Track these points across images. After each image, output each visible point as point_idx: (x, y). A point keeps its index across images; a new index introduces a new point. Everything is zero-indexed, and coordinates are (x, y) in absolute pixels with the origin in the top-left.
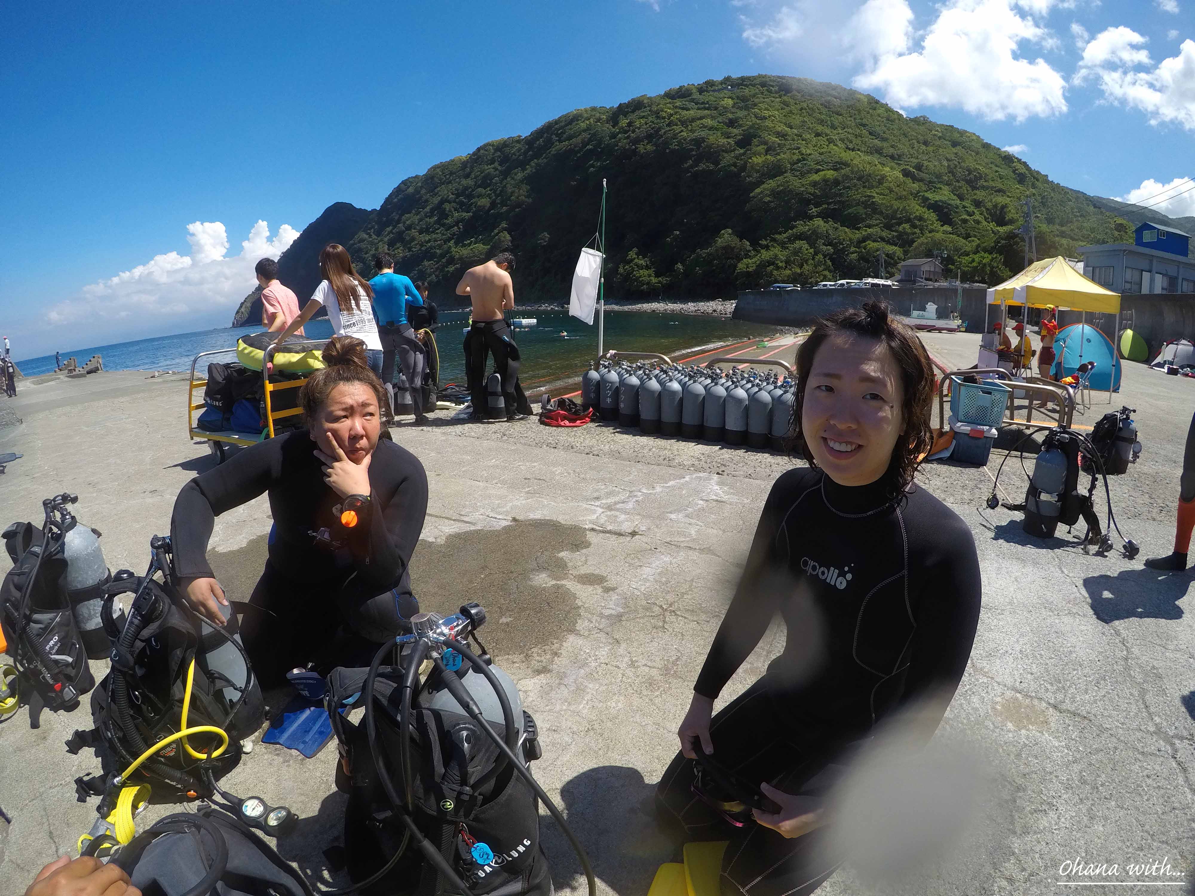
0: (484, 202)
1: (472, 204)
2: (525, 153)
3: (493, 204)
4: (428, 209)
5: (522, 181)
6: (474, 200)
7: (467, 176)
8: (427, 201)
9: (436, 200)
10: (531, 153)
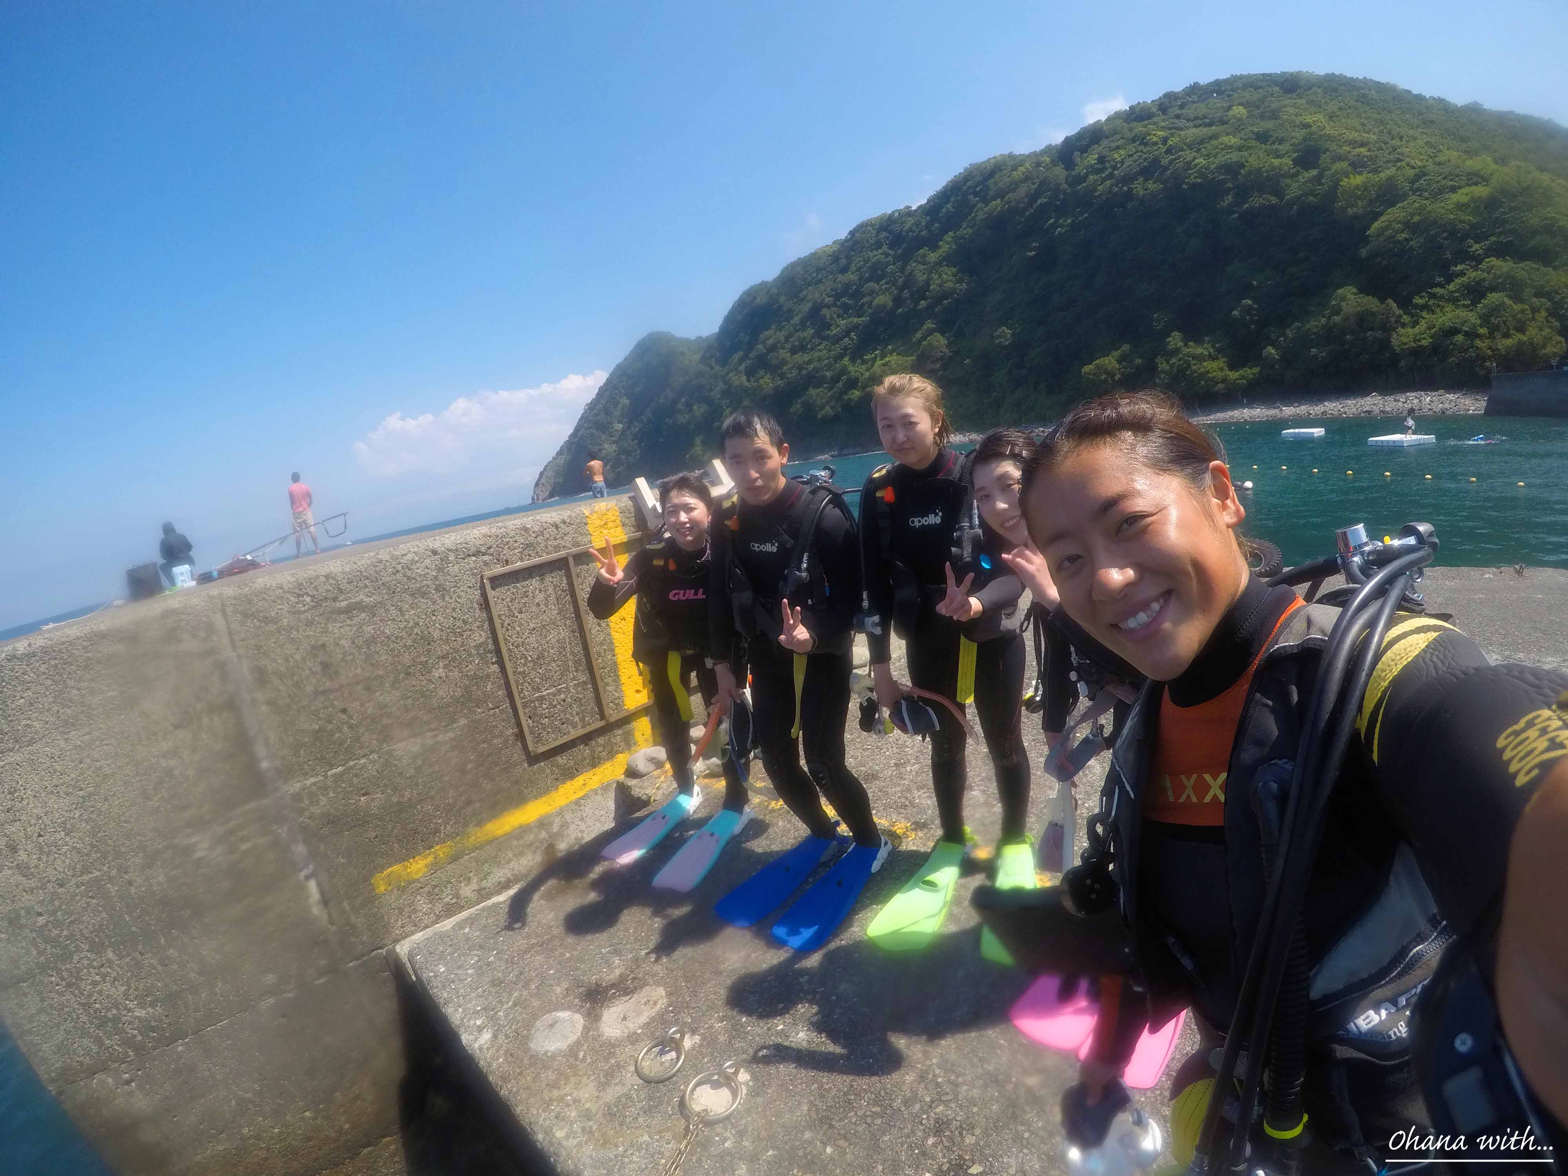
0: (884, 300)
1: (863, 305)
2: (928, 226)
3: (898, 301)
4: (796, 320)
5: (939, 264)
6: (865, 300)
7: (844, 270)
8: (790, 311)
9: (806, 307)
10: (937, 225)
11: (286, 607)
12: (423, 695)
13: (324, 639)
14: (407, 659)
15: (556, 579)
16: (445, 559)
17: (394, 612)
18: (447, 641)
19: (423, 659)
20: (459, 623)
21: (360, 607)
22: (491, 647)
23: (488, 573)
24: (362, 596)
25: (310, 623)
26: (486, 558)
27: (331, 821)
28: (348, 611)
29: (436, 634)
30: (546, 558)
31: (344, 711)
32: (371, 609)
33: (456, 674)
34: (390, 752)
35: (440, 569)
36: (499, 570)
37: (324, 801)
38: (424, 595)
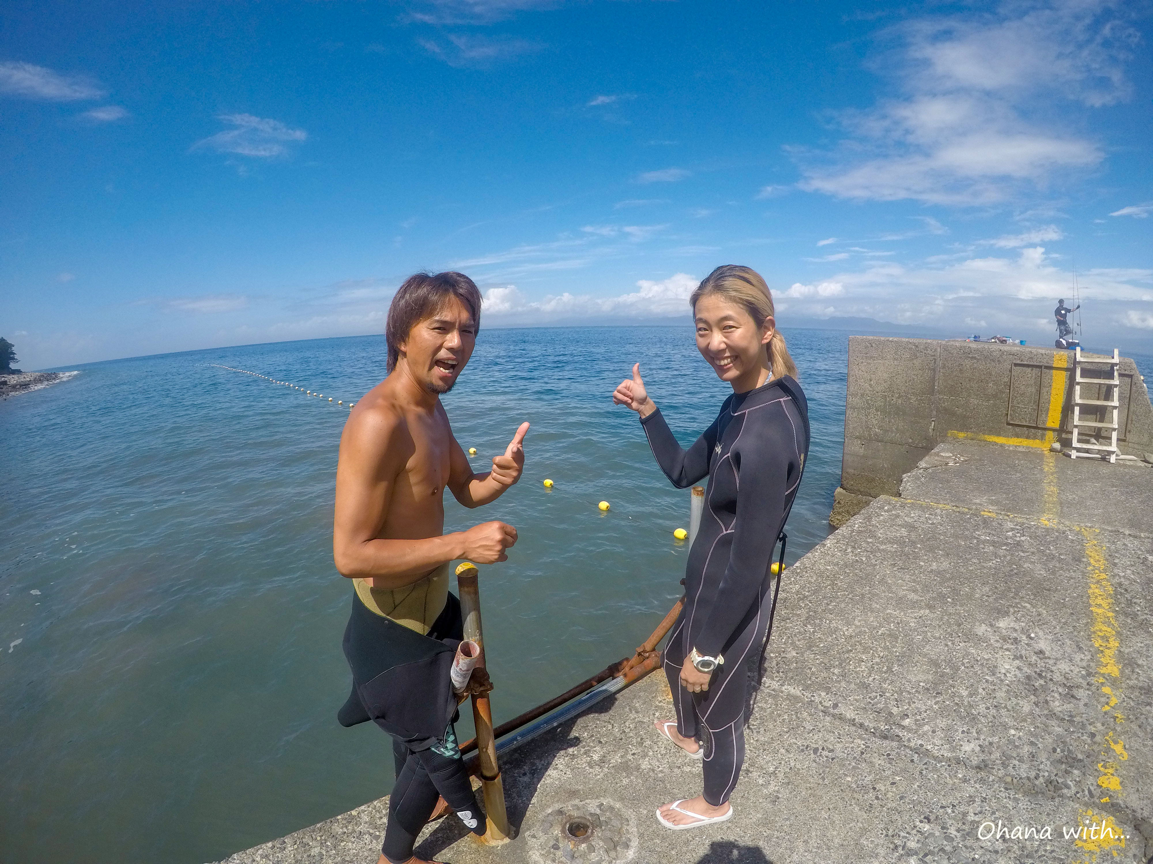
11: (956, 351)
12: (984, 389)
13: (963, 363)
14: (983, 377)
15: (1036, 371)
16: (1003, 353)
17: (984, 363)
18: (996, 377)
19: (987, 379)
20: (1001, 373)
21: (975, 358)
22: (1009, 384)
23: (1014, 362)
24: (976, 356)
25: (961, 358)
26: (1016, 357)
27: (945, 409)
28: (972, 358)
29: (993, 374)
30: (1035, 363)
31: (961, 383)
32: (978, 360)
33: (995, 387)
34: (969, 400)
35: (1001, 356)
36: (1018, 362)
37: (946, 404)
38: (994, 361)
